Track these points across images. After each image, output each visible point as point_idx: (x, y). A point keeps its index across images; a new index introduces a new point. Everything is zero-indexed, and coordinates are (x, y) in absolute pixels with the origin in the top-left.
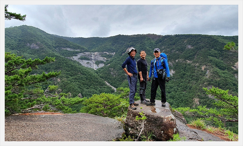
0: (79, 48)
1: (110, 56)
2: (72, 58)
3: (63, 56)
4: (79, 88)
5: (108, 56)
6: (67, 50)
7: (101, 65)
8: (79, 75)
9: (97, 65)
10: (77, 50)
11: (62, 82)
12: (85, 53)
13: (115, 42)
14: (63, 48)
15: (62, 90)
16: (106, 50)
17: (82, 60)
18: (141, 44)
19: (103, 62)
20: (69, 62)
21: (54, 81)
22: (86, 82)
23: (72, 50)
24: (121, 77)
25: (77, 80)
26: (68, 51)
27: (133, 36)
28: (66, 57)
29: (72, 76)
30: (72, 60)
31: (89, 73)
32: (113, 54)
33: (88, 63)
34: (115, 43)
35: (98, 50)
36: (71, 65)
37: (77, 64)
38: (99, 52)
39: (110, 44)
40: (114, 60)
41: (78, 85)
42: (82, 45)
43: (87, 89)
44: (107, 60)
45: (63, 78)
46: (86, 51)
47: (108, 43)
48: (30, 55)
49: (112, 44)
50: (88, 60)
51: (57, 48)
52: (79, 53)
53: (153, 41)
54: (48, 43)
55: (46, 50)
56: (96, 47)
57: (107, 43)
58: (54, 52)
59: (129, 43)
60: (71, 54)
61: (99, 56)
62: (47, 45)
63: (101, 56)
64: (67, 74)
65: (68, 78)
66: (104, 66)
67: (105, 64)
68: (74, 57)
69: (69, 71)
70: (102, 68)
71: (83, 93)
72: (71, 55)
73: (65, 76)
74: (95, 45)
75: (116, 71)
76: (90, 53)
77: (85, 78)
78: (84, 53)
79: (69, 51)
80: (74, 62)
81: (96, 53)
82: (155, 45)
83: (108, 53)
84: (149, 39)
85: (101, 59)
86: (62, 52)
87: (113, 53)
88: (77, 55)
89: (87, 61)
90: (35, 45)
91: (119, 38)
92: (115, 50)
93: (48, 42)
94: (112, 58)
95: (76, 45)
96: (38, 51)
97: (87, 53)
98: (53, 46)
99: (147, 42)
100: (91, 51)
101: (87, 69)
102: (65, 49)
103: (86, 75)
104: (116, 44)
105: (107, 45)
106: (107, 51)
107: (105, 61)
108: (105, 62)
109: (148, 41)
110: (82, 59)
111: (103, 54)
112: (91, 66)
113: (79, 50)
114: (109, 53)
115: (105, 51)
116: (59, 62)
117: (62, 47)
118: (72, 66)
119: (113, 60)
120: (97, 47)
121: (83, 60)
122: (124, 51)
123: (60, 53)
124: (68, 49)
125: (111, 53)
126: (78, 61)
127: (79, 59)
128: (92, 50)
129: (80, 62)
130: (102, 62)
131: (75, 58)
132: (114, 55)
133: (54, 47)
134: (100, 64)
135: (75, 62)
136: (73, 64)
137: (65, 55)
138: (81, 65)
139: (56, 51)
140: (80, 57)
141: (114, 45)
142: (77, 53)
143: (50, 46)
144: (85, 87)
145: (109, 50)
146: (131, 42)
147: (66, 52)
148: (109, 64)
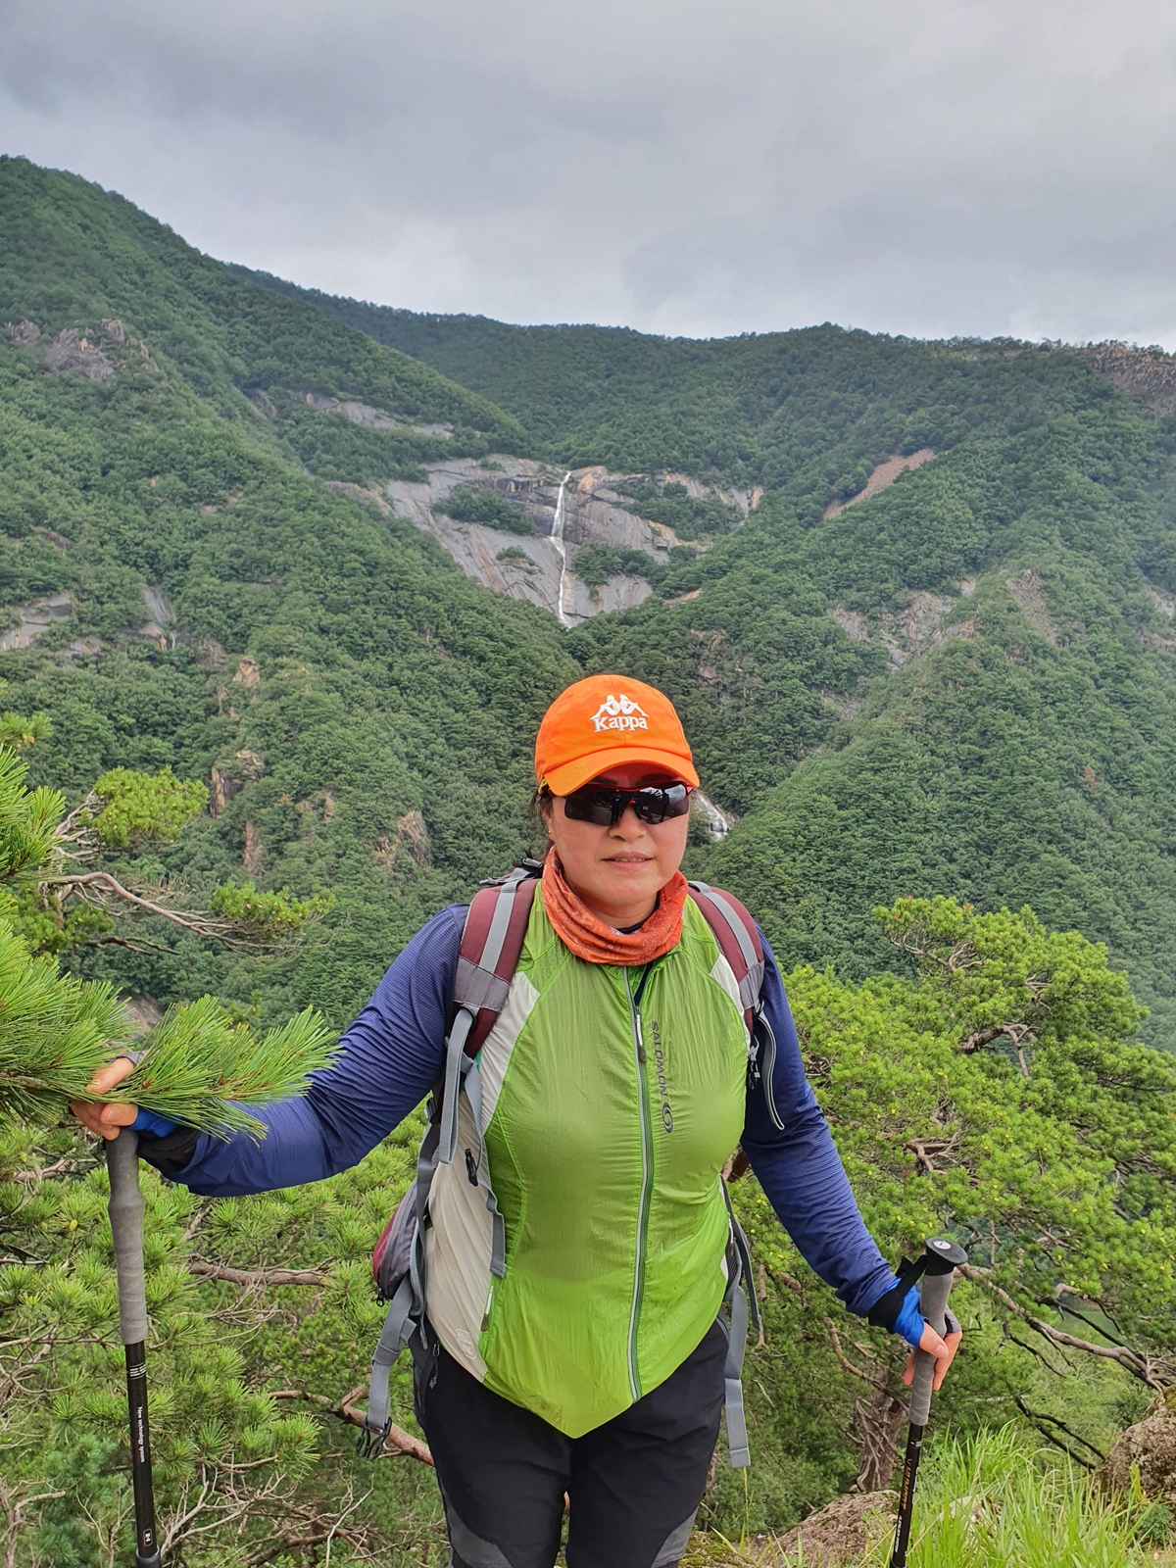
0: (447, 407)
1: (711, 520)
2: (375, 494)
3: (306, 472)
4: (410, 768)
5: (700, 512)
6: (343, 422)
7: (625, 594)
8: (428, 652)
9: (588, 583)
10: (426, 432)
11: (272, 698)
12: (494, 458)
13: (773, 392)
14: (309, 398)
15: (267, 763)
16: (685, 454)
17: (465, 526)
18: (1014, 432)
19: (643, 562)
20: (349, 525)
21: (208, 674)
22: (475, 721)
23: (387, 425)
24: (790, 719)
25: (403, 690)
26: (354, 426)
27: (955, 355)
28: (324, 475)
29: (360, 653)
30: (376, 516)
31: (511, 646)
32: (744, 505)
33: (511, 556)
34: (773, 400)
35: (617, 454)
36: (361, 553)
37: (418, 555)
38: (620, 468)
39: (731, 401)
40: (743, 561)
41: (405, 738)
42: (476, 388)
43: (473, 779)
44: (682, 555)
45: (284, 660)
46: (511, 448)
47: (709, 394)
48: (36, 429)
49: (746, 404)
50: (520, 529)
51: (263, 394)
52: (442, 457)
53: (1136, 420)
54: (195, 344)
55: (168, 403)
56: (598, 420)
57: (703, 390)
58: (237, 428)
59: (910, 411)
60: (375, 455)
61: (617, 505)
62: (182, 359)
63: (634, 510)
64: (323, 631)
65: (329, 663)
66: (649, 600)
67: (655, 583)
68: (397, 489)
69: (343, 608)
70: (626, 621)
71: (440, 812)
72: (372, 467)
73: (307, 649)
74: (592, 396)
75: (749, 661)
76: (535, 465)
77: (473, 684)
78: (484, 466)
79: (359, 432)
80: (393, 531)
81: (589, 478)
82: (1153, 455)
83: (696, 491)
84: (1105, 394)
85: (632, 533)
86: (303, 434)
87: (741, 489)
88: (425, 473)
89: (505, 541)
90: (84, 343)
91: (816, 354)
92: (766, 468)
93: (192, 330)
94: (732, 540)
95: (425, 377)
96: (105, 397)
97: (515, 468)
98: (229, 369)
99: (1083, 421)
100: (551, 447)
101: (497, 613)
102: (326, 407)
103: (482, 659)
104: (778, 413)
105: (694, 415)
106: (689, 471)
107: (662, 558)
108: (662, 569)
109: (1091, 413)
110: (462, 511)
111: (652, 494)
112: (531, 585)
113: (443, 432)
114: (705, 483)
115: (676, 467)
116: (265, 518)
117: (306, 391)
118: (373, 568)
119: (739, 557)
120: (609, 417)
121: (473, 528)
122: (849, 481)
123: (280, 437)
124: (358, 413)
125: (725, 490)
126: (424, 523)
127: (437, 509)
128: (561, 446)
129: (445, 544)
130: (633, 564)
131: (408, 500)
132: (752, 513)
133: (237, 379)
134: (613, 581)
135: (399, 530)
136: (383, 553)
137: (326, 457)
138: (447, 563)
139: (256, 421)
140: (447, 495)
141: (766, 414)
142: (430, 453)
143: (211, 370)
144: (460, 761)
145: (715, 461)
146: (920, 403)
147: (332, 437)
148: (695, 595)
